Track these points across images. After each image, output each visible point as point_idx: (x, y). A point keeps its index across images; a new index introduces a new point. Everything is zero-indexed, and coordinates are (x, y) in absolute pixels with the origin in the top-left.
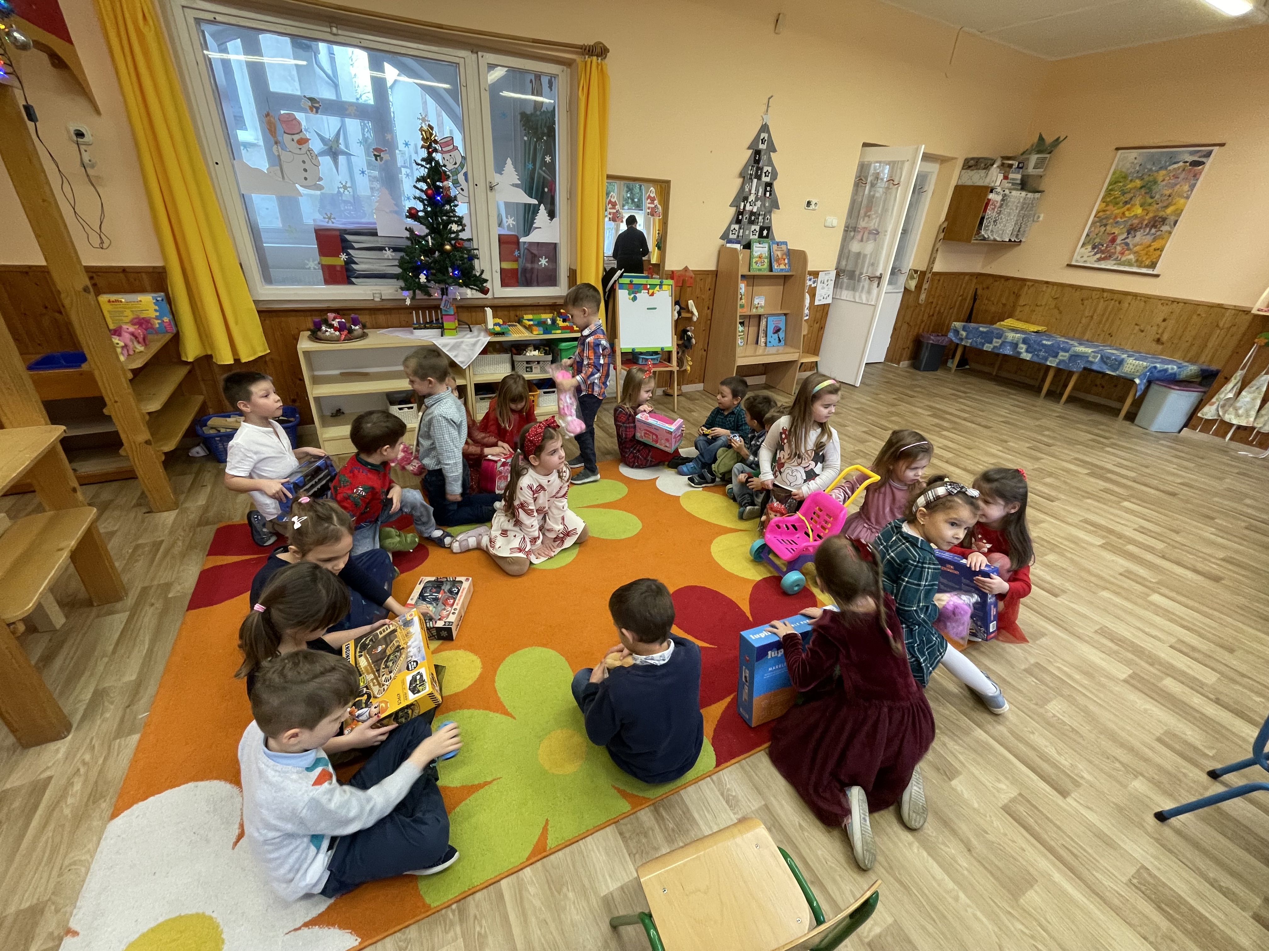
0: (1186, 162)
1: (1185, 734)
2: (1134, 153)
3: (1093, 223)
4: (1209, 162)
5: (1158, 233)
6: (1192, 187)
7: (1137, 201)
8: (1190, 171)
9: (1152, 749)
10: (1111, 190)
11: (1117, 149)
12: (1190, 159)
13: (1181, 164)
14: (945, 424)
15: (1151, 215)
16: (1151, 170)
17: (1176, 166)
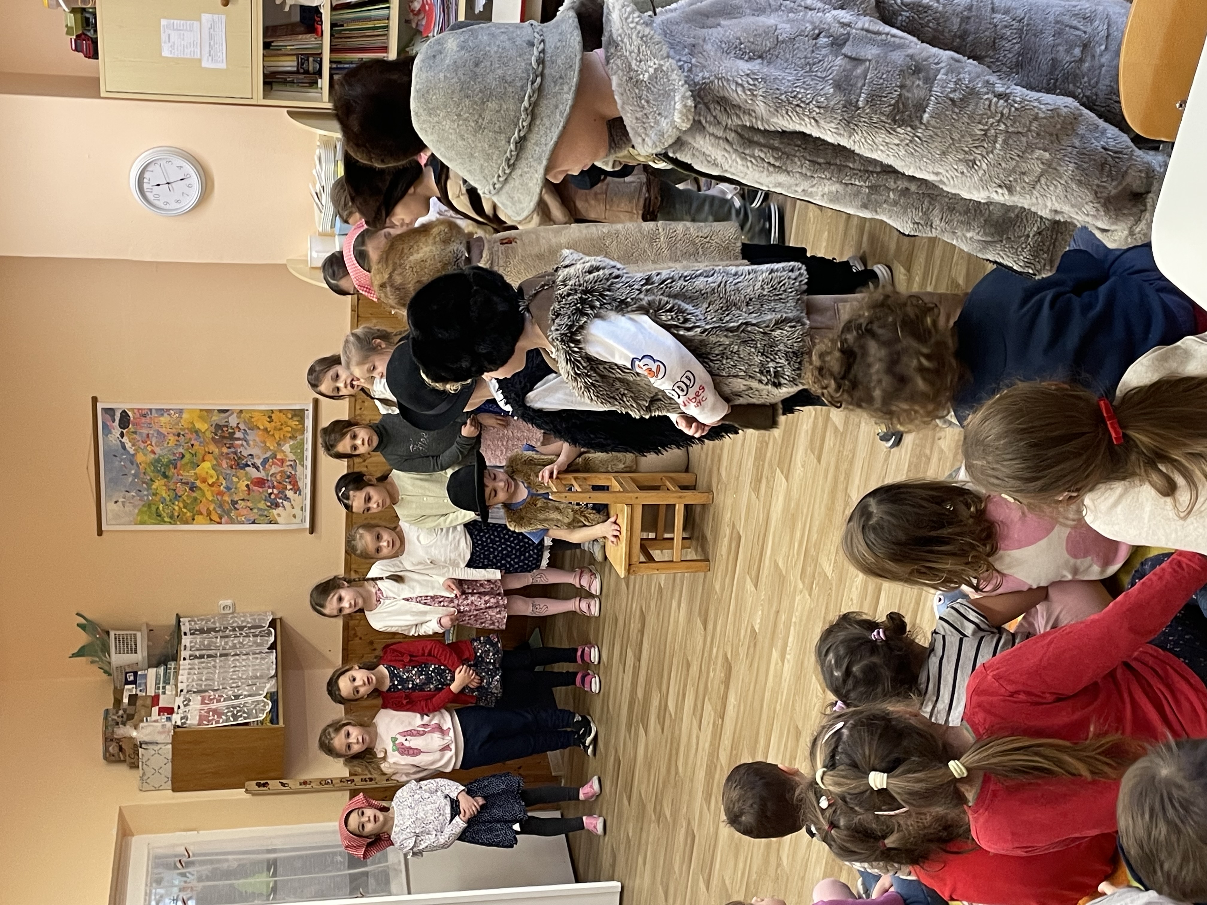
0: (122, 435)
2: (108, 507)
3: (232, 522)
4: (120, 406)
5: (242, 426)
6: (161, 412)
7: (189, 475)
8: (135, 424)
10: (171, 517)
11: (100, 533)
12: (116, 431)
13: (125, 440)
14: (655, 702)
15: (213, 448)
16: (135, 476)
17: (128, 445)
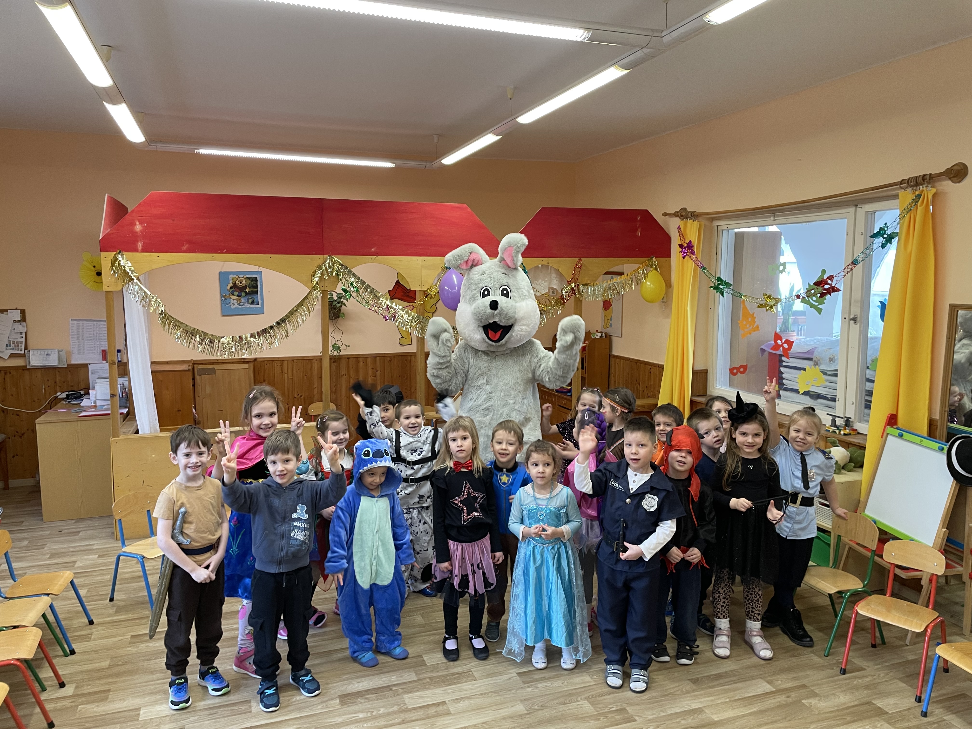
1: (97, 706)
9: (109, 683)
